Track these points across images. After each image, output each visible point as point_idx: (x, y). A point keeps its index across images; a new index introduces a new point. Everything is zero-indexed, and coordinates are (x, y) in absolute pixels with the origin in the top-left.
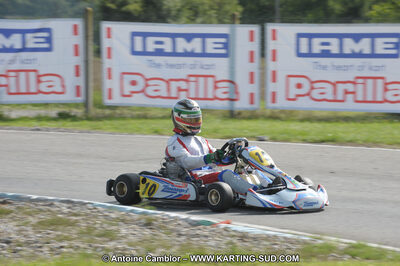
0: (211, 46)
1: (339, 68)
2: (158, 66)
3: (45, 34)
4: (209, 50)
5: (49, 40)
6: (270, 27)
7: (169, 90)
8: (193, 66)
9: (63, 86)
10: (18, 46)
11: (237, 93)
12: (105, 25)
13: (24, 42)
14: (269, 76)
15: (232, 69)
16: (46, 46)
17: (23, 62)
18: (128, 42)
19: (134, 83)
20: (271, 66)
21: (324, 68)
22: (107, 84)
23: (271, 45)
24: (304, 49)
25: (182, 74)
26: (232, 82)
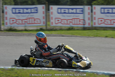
0: (78, 11)
1: (112, 16)
2: (64, 16)
3: (36, 9)
4: (78, 12)
5: (37, 10)
6: (94, 6)
7: (67, 22)
8: (74, 16)
9: (40, 22)
10: (30, 12)
11: (85, 23)
12: (51, 6)
13: (31, 11)
14: (93, 18)
15: (84, 17)
16: (36, 12)
17: (31, 16)
18: (56, 10)
19: (58, 21)
20: (94, 16)
21: (108, 16)
22: (51, 21)
23: (94, 11)
24: (103, 12)
25: (71, 18)
26: (84, 20)
